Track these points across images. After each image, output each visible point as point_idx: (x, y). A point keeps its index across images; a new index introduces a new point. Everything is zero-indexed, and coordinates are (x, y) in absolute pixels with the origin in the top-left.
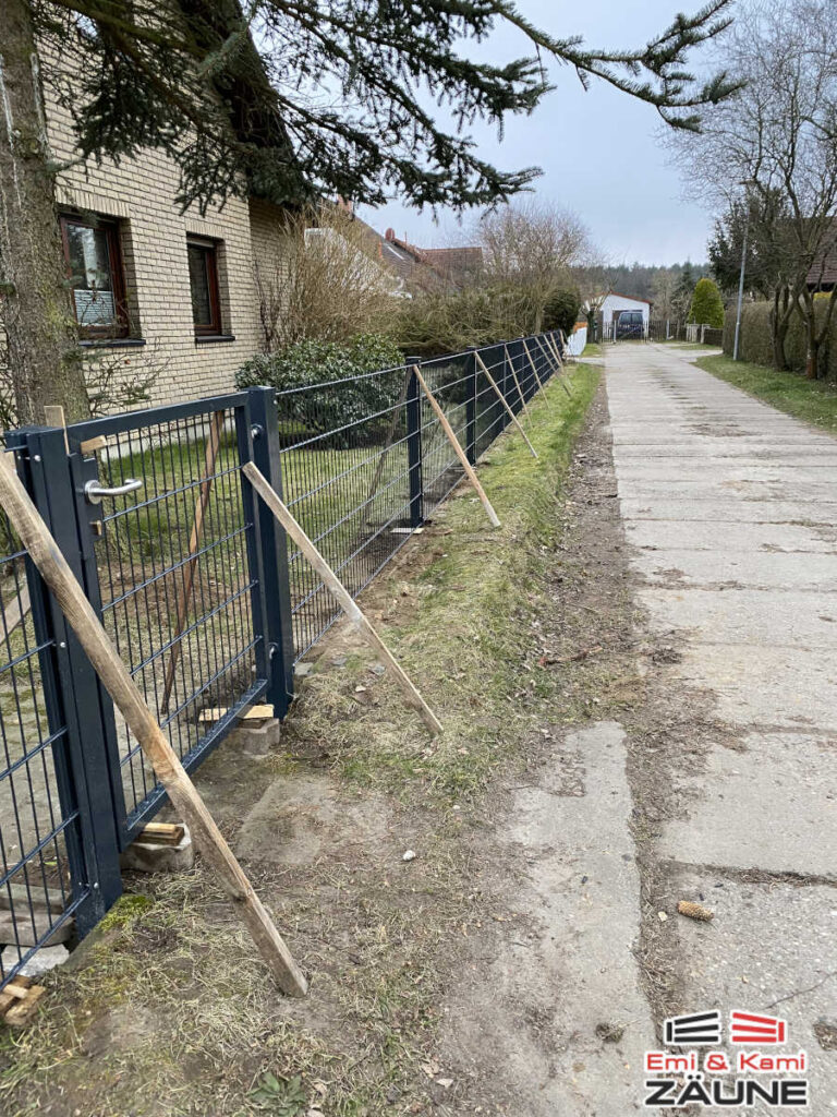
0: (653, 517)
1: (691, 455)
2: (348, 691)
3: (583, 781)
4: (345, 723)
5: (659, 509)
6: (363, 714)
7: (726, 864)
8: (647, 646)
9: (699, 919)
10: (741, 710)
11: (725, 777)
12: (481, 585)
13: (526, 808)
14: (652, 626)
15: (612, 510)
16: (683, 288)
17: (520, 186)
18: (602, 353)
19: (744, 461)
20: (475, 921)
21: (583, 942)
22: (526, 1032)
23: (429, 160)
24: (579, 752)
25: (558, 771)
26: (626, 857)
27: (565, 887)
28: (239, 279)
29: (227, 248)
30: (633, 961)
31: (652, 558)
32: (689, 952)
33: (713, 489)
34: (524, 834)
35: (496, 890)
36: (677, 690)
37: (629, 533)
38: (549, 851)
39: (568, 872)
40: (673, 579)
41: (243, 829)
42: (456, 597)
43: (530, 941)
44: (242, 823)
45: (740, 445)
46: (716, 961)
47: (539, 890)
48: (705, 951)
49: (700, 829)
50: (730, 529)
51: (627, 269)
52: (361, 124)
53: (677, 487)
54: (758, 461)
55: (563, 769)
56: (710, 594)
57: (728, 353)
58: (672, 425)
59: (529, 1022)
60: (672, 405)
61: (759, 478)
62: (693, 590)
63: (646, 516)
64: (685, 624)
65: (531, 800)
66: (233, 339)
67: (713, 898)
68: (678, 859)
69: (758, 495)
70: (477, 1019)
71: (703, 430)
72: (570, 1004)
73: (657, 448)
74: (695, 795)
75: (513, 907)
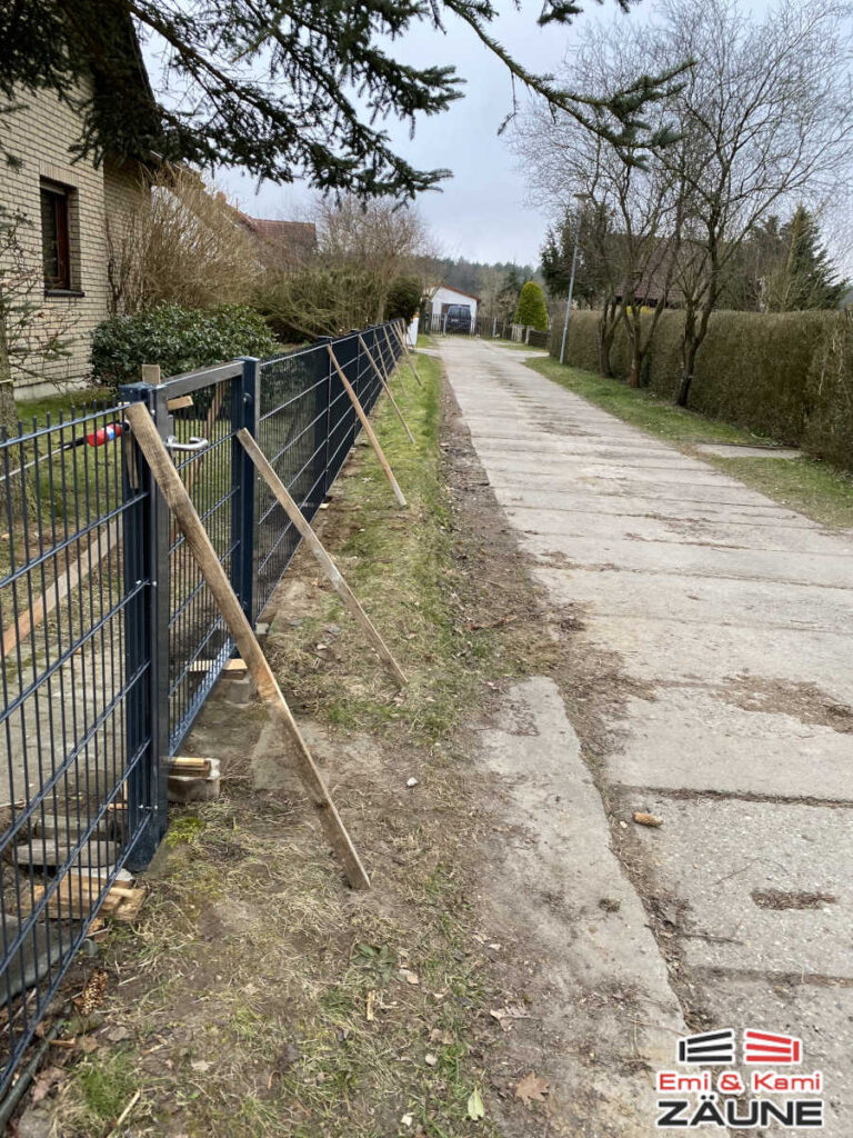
0: (527, 505)
1: (543, 451)
2: (310, 648)
3: (535, 723)
4: (315, 676)
5: (530, 498)
6: (329, 669)
7: (662, 786)
8: (553, 615)
9: (651, 825)
10: (645, 669)
11: (644, 721)
12: (406, 558)
13: (494, 745)
14: (552, 599)
15: (488, 497)
16: (509, 288)
17: (429, 185)
18: (435, 345)
19: (592, 459)
20: (480, 832)
21: (570, 844)
22: (545, 909)
23: (342, 147)
24: (524, 701)
25: (511, 715)
26: (586, 781)
27: (544, 804)
28: (90, 233)
29: (80, 198)
30: (612, 856)
31: (536, 541)
32: (650, 849)
33: (571, 483)
34: (499, 765)
35: (489, 808)
36: (589, 652)
37: (510, 518)
38: (522, 778)
39: (543, 793)
40: (559, 560)
41: (253, 765)
42: (386, 568)
43: (529, 846)
44: (250, 760)
45: (582, 444)
46: (670, 855)
47: (524, 807)
48: (660, 848)
49: (634, 760)
50: (595, 519)
51: (453, 263)
52: (282, 103)
53: (540, 479)
54: (604, 461)
55: (514, 714)
56: (595, 575)
57: (555, 356)
58: (519, 421)
59: (546, 902)
60: (515, 403)
61: (607, 475)
62: (578, 570)
63: (518, 503)
64: (580, 599)
65: (495, 739)
66: (82, 295)
67: (658, 811)
68: (624, 783)
69: (611, 491)
70: (504, 903)
71: (549, 428)
72: (573, 888)
73: (512, 442)
74: (626, 735)
75: (507, 821)
